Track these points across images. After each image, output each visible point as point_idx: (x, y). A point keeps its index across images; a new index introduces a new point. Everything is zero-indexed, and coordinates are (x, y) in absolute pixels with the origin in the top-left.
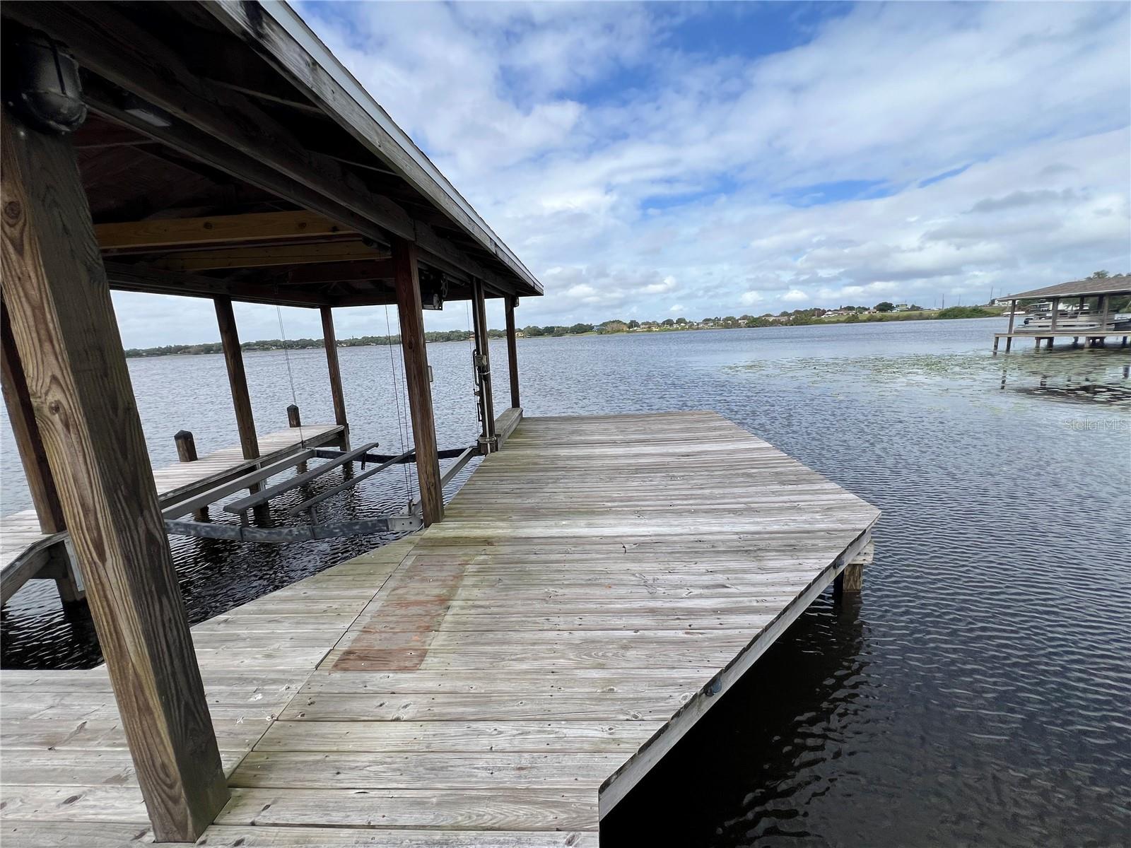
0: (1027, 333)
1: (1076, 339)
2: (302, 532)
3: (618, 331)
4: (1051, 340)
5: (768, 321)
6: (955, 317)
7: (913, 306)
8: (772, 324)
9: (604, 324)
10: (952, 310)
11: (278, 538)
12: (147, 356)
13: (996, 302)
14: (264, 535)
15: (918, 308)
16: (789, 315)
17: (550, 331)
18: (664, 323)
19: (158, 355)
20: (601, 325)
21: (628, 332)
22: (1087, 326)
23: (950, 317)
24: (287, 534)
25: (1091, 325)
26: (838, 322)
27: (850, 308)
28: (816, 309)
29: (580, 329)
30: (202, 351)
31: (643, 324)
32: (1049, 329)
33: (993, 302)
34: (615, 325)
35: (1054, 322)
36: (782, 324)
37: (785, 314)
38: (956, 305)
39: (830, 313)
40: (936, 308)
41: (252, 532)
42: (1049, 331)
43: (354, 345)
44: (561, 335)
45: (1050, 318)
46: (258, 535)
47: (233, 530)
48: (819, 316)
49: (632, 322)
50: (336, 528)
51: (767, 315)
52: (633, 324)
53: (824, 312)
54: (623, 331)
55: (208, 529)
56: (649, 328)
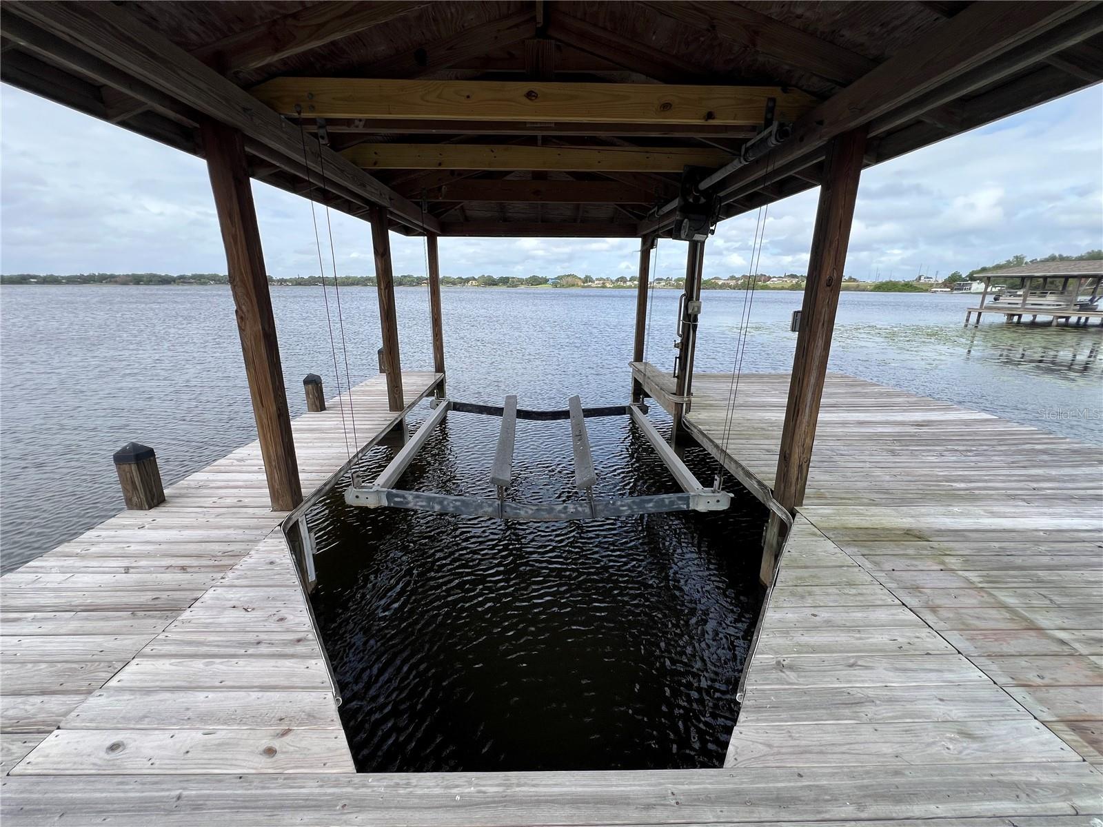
0: (999, 309)
1: (1035, 317)
2: (580, 509)
3: (573, 285)
4: (1020, 316)
5: (717, 284)
6: (889, 290)
7: (850, 278)
8: (722, 287)
9: (560, 278)
10: (887, 283)
11: (547, 516)
12: (67, 283)
13: (922, 278)
14: (530, 512)
15: (855, 280)
16: (737, 279)
17: (505, 281)
18: (617, 280)
19: (80, 283)
20: (556, 279)
21: (583, 287)
22: (1053, 305)
23: (884, 291)
24: (560, 512)
25: (1057, 305)
26: (783, 288)
27: (793, 276)
28: (762, 275)
29: (535, 281)
30: (131, 282)
31: (597, 279)
32: (1019, 306)
33: (920, 277)
34: (570, 279)
35: (1024, 300)
36: (730, 287)
37: (732, 278)
38: (888, 280)
39: (775, 279)
40: (870, 280)
41: (516, 509)
42: (1019, 308)
43: (300, 284)
44: (516, 286)
45: (1020, 296)
46: (522, 512)
47: (490, 505)
48: (765, 281)
49: (587, 277)
50: (623, 506)
51: (716, 278)
52: (588, 279)
53: (770, 278)
54: (578, 285)
55: (458, 503)
56: (603, 284)
